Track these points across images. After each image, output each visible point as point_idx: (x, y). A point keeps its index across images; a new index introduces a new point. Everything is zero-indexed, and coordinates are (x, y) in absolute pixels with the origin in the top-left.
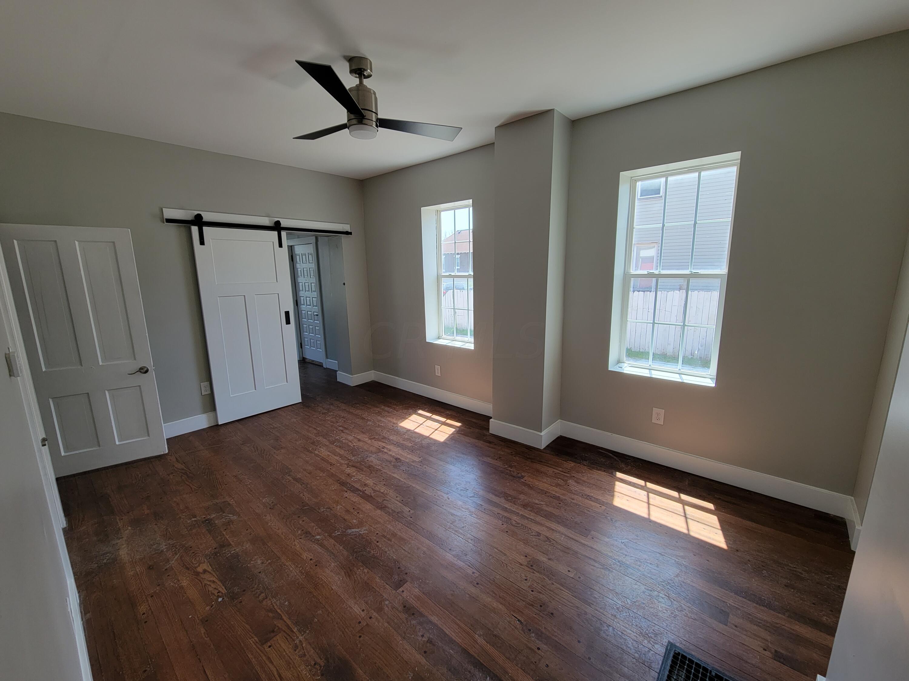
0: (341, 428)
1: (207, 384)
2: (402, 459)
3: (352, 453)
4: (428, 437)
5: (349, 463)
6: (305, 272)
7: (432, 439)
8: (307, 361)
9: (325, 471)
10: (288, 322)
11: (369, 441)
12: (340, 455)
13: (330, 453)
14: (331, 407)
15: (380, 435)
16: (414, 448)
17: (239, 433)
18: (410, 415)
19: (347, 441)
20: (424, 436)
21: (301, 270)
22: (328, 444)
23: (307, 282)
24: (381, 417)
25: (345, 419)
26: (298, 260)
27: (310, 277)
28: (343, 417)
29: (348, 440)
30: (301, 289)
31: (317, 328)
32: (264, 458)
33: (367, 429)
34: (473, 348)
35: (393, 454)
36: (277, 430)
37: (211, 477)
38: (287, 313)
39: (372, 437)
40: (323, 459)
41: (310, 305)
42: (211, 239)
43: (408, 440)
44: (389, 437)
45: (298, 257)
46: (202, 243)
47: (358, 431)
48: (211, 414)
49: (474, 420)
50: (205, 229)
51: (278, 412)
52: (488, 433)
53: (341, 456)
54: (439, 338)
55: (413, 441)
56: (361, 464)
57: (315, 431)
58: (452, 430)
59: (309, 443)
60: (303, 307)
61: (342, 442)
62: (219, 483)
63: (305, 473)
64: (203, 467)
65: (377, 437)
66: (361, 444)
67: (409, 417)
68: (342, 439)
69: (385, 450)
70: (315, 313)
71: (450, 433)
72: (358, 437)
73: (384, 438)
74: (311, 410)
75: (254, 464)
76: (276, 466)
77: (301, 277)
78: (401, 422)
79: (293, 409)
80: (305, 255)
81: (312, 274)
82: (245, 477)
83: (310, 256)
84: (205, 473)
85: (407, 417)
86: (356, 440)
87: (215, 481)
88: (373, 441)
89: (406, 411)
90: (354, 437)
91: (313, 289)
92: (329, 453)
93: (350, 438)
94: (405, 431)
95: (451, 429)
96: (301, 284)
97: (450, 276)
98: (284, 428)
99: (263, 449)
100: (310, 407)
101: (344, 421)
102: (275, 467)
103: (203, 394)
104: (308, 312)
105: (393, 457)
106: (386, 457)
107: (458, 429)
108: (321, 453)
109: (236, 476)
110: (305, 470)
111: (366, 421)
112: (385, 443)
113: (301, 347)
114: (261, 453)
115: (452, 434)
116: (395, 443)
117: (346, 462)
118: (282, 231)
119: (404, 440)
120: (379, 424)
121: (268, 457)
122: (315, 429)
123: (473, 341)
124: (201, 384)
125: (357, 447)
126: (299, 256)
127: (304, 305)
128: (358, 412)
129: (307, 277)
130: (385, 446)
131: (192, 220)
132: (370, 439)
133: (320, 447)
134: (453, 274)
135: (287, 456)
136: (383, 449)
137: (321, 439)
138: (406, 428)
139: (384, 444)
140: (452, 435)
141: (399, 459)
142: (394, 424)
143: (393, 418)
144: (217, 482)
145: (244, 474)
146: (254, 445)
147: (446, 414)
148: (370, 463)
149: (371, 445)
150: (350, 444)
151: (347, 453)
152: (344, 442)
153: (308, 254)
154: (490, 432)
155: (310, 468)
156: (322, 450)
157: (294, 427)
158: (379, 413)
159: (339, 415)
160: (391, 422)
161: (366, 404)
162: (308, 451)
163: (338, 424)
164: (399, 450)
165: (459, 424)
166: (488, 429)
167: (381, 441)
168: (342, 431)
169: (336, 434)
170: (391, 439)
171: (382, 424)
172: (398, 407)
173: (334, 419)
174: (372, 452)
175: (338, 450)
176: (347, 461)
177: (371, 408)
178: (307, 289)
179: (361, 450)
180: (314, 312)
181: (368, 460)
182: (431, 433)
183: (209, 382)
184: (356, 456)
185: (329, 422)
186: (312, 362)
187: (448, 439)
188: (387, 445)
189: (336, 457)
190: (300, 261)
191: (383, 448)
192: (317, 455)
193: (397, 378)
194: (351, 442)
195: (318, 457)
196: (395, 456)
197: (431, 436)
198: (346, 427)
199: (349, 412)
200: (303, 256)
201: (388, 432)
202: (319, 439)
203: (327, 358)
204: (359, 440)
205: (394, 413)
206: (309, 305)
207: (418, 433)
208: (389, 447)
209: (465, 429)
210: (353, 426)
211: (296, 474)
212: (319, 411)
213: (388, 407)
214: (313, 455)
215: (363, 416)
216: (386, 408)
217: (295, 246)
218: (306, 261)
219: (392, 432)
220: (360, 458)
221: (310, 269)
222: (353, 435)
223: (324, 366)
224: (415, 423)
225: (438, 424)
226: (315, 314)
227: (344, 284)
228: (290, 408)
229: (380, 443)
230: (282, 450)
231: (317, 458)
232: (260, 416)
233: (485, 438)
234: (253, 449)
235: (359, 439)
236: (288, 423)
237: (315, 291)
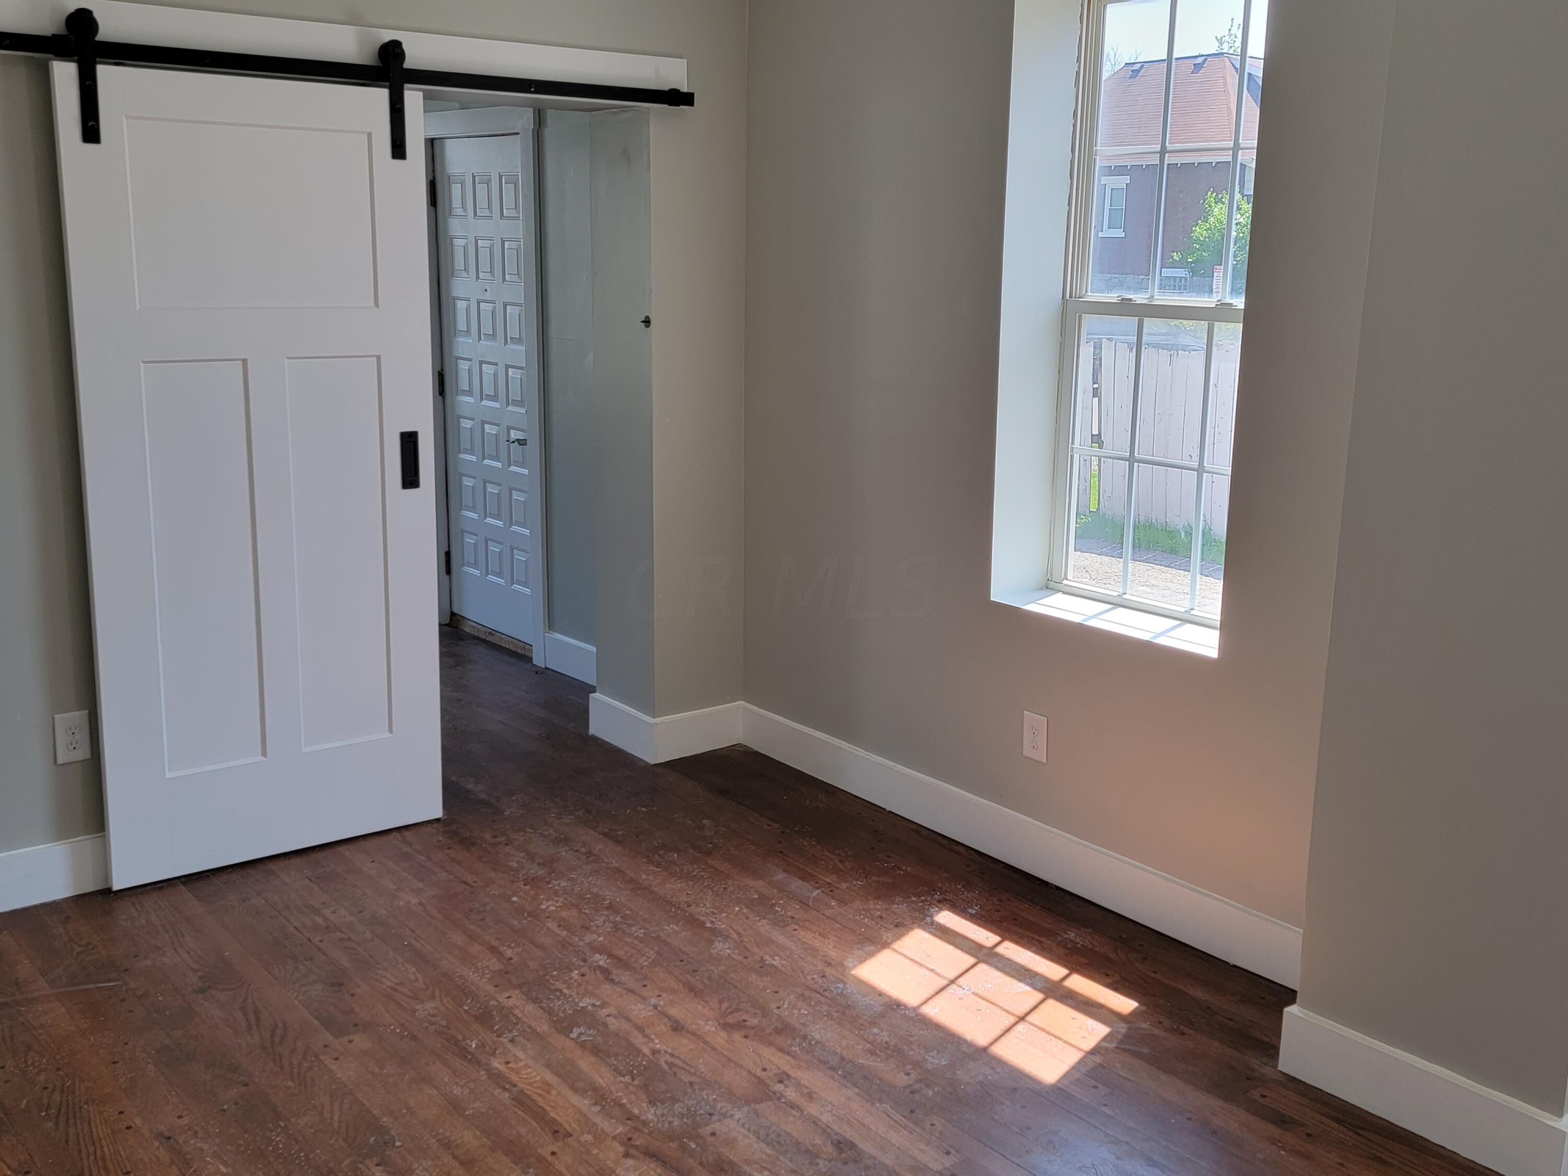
0: (601, 960)
1: (79, 717)
2: (865, 1146)
3: (645, 1087)
4: (985, 1050)
5: (635, 1136)
6: (484, 255)
7: (999, 1062)
8: (468, 630)
9: (532, 1159)
10: (410, 479)
11: (720, 1040)
12: (595, 1089)
13: (558, 1074)
14: (563, 852)
15: (766, 1013)
16: (917, 1097)
17: (187, 939)
18: (901, 928)
19: (625, 1026)
20: (965, 1041)
21: (465, 248)
22: (546, 1028)
23: (487, 296)
24: (774, 923)
25: (618, 919)
26: (456, 202)
27: (504, 279)
28: (610, 907)
29: (628, 1019)
30: (461, 325)
31: (516, 495)
32: (282, 1068)
33: (710, 978)
34: (1213, 653)
35: (826, 1118)
36: (341, 940)
37: (72, 1130)
38: (409, 442)
39: (731, 1020)
40: (522, 1100)
41: (494, 398)
42: (127, 117)
43: (894, 1052)
44: (804, 1025)
45: (456, 189)
46: (91, 133)
47: (673, 984)
48: (85, 844)
49: (1199, 993)
50: (106, 73)
51: (347, 853)
52: (1268, 1071)
53: (599, 1096)
54: (1050, 585)
55: (916, 1064)
56: (683, 1147)
57: (494, 964)
58: (1096, 1031)
59: (465, 1017)
60: (465, 403)
61: (605, 1025)
62: (100, 1163)
63: (447, 1159)
64: (42, 1078)
65: (755, 1021)
66: (684, 1046)
67: (899, 937)
68: (604, 1012)
69: (791, 1094)
70: (512, 433)
71: (1089, 1044)
72: (673, 1011)
73: (785, 1029)
74: (480, 858)
75: (244, 1089)
76: (332, 1111)
77: (464, 274)
78: (862, 960)
79: (407, 849)
80: (488, 183)
81: (511, 267)
82: (206, 1147)
83: (508, 189)
84: (48, 1108)
85: (886, 936)
86: (663, 1027)
87: (84, 1152)
88: (737, 1037)
89: (880, 905)
90: (655, 1007)
91: (513, 332)
92: (549, 1077)
93: (640, 1011)
94: (879, 1009)
95: (1091, 1023)
96: (461, 305)
97: (1125, 308)
98: (368, 935)
99: (280, 1025)
100: (474, 844)
101: (616, 927)
102: (327, 1115)
103: (60, 761)
104: (487, 427)
105: (825, 1131)
106: (792, 1126)
107: (1123, 1028)
108: (517, 1072)
109: (169, 1138)
110: (447, 1145)
111: (706, 934)
112: (788, 1053)
113: (449, 571)
114: (272, 1042)
115: (1094, 1051)
116: (834, 1061)
117: (620, 1129)
118: (406, 86)
119: (873, 1053)
120: (762, 960)
121: (299, 1064)
122: (493, 950)
123: (1218, 618)
124: (57, 716)
125: (671, 1060)
126: (463, 184)
127: (470, 393)
128: (673, 888)
129: (488, 276)
130: (786, 1068)
131: (55, 37)
132: (726, 1027)
133: (512, 1041)
134: (1139, 298)
135: (377, 1070)
136: (779, 1087)
137: (513, 1000)
138: (881, 994)
139: (782, 1062)
140: (1098, 1059)
141: (853, 1146)
142: (830, 964)
143: (823, 936)
144: (92, 1158)
145: (200, 1134)
146: (245, 1001)
147: (1064, 944)
148: (725, 1150)
149: (730, 1060)
150: (638, 1040)
151: (627, 1085)
152: (612, 1028)
153: (500, 177)
154: (1280, 1068)
155: (469, 1138)
156: (520, 1054)
157: (408, 933)
158: (763, 905)
159: (596, 895)
160: (813, 951)
161: (709, 853)
162: (464, 1053)
163: (589, 938)
164: (850, 1099)
165: (1125, 1004)
166: (1271, 1050)
167: (771, 1044)
168: (606, 972)
169: (579, 985)
170: (817, 1037)
171: (777, 962)
172: (844, 886)
173: (575, 912)
174: (731, 1093)
175: (586, 1064)
176: (624, 1124)
177: (728, 877)
178: (487, 329)
179: (686, 1078)
180: (509, 428)
181: (713, 1134)
182: (998, 1032)
183: (86, 712)
184: (663, 1102)
185: (552, 925)
186: (489, 639)
187: (1078, 1075)
188: (799, 1067)
189: (575, 1099)
190: (464, 207)
191: (783, 1078)
192: (498, 1079)
193: (845, 745)
194: (641, 1029)
195: (504, 1089)
196: (835, 1127)
197: (998, 1050)
198: (621, 954)
199: (636, 887)
200: (478, 186)
201: (800, 1004)
202: (511, 1003)
203: (551, 623)
204: (677, 1027)
205: (828, 912)
206: (490, 398)
207: (938, 1027)
208: (805, 1077)
209: (1156, 1031)
210: (652, 955)
211: (410, 1158)
212: (513, 869)
213: (802, 879)
214: (483, 1075)
215: (693, 909)
216: (796, 884)
217: (448, 142)
218: (491, 212)
219: (820, 1002)
220: (681, 1116)
221: (503, 242)
222: (653, 1001)
223: (538, 661)
224: (923, 970)
225: (1027, 988)
226: (514, 435)
227: (647, 322)
228: (393, 839)
229: (767, 1052)
230: (357, 1038)
231: (497, 1091)
232: (272, 866)
233: (1255, 1094)
234: (239, 1015)
235: (677, 1022)
236: (384, 912)
237: (518, 341)
